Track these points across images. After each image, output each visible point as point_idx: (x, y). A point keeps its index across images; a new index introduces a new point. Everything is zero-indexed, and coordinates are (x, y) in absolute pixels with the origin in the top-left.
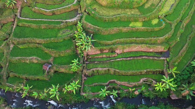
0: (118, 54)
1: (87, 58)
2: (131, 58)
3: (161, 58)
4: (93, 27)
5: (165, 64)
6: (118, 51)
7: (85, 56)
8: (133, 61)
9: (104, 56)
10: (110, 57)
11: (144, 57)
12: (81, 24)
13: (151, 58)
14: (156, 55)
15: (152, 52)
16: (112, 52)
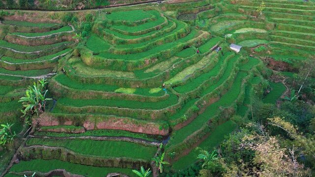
0: (86, 130)
1: (36, 130)
2: (104, 138)
3: (153, 143)
4: (61, 87)
5: (157, 153)
6: (86, 125)
7: (34, 126)
8: (106, 143)
9: (63, 130)
10: (71, 133)
11: (125, 139)
12: (45, 82)
13: (137, 141)
14: (147, 139)
15: (142, 133)
16: (78, 125)
